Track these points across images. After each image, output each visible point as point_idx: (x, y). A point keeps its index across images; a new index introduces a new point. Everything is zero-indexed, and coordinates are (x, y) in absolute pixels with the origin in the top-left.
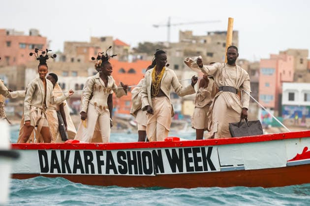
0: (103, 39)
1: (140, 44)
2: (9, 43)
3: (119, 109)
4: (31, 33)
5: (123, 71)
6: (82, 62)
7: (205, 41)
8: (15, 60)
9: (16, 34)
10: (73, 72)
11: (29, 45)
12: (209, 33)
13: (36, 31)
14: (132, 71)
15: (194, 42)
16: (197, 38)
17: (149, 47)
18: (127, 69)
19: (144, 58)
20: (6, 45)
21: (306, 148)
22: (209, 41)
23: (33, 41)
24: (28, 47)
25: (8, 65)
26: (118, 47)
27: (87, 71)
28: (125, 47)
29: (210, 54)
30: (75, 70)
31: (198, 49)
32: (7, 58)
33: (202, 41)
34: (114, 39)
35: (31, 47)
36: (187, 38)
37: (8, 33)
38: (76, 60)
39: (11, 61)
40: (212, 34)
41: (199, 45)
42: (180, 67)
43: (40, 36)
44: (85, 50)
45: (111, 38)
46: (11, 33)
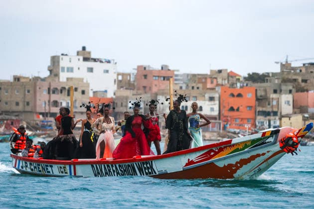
0: (220, 71)
1: (249, 74)
2: (145, 76)
3: (230, 125)
4: (162, 68)
5: (233, 95)
6: (201, 89)
7: (301, 71)
8: (150, 89)
9: (151, 69)
10: (194, 97)
11: (161, 77)
12: (304, 65)
13: (166, 66)
14: (239, 95)
15: (292, 71)
16: (294, 69)
17: (256, 77)
18: (236, 94)
19: (249, 85)
20: (143, 77)
21: (189, 160)
22: (304, 70)
23: (164, 74)
24: (160, 79)
25: (146, 93)
26: (232, 77)
27: (204, 96)
28: (237, 77)
29: (305, 81)
30: (195, 95)
31: (294, 77)
32: (145, 87)
33: (298, 71)
34: (229, 71)
35: (162, 79)
36: (286, 69)
37: (145, 68)
38: (195, 88)
39: (147, 89)
40: (307, 65)
41: (296, 74)
42: (278, 91)
43: (169, 70)
44: (204, 80)
45: (226, 70)
46: (147, 69)
